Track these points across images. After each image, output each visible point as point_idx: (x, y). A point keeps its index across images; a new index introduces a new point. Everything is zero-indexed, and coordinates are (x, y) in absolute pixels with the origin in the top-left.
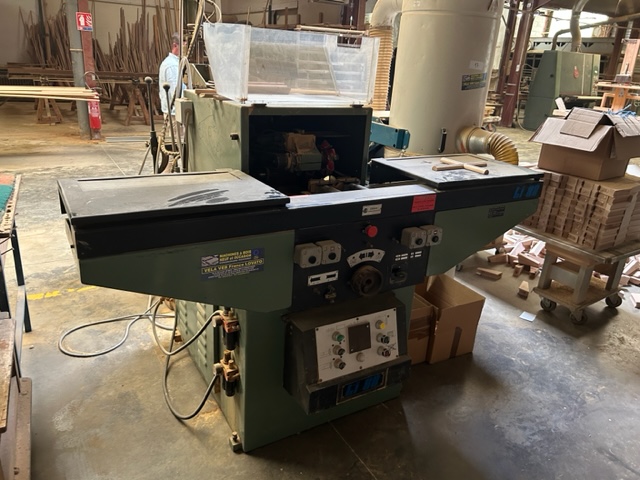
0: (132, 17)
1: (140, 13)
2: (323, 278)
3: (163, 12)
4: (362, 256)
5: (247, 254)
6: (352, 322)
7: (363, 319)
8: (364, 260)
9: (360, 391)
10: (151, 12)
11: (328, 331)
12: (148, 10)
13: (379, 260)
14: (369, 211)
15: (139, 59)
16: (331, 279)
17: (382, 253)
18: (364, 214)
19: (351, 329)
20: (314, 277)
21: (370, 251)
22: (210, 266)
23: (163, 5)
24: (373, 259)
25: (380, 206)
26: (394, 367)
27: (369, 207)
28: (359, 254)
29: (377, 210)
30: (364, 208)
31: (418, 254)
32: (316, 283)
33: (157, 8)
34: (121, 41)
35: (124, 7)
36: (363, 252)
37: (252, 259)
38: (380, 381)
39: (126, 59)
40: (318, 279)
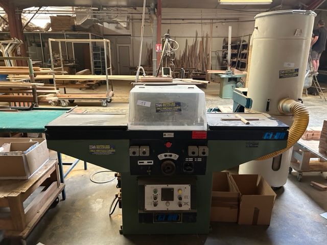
0: (191, 43)
1: (195, 40)
2: (146, 163)
3: (205, 39)
4: (166, 156)
5: (108, 147)
6: (165, 186)
7: (170, 186)
8: (167, 157)
9: (166, 220)
10: (200, 40)
11: (151, 187)
12: (198, 39)
13: (176, 159)
14: (167, 135)
15: (192, 62)
16: (149, 164)
17: (177, 156)
18: (164, 136)
19: (163, 190)
20: (141, 161)
21: (170, 154)
22: (93, 149)
23: (205, 36)
24: (172, 158)
25: (173, 134)
26: (185, 214)
27: (167, 134)
28: (164, 154)
29: (172, 135)
30: (164, 134)
31: (200, 160)
32: (142, 164)
33: (203, 38)
34: (185, 54)
35: (188, 39)
36: (166, 154)
37: (110, 149)
38: (178, 218)
39: (186, 61)
40: (143, 162)
